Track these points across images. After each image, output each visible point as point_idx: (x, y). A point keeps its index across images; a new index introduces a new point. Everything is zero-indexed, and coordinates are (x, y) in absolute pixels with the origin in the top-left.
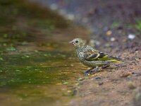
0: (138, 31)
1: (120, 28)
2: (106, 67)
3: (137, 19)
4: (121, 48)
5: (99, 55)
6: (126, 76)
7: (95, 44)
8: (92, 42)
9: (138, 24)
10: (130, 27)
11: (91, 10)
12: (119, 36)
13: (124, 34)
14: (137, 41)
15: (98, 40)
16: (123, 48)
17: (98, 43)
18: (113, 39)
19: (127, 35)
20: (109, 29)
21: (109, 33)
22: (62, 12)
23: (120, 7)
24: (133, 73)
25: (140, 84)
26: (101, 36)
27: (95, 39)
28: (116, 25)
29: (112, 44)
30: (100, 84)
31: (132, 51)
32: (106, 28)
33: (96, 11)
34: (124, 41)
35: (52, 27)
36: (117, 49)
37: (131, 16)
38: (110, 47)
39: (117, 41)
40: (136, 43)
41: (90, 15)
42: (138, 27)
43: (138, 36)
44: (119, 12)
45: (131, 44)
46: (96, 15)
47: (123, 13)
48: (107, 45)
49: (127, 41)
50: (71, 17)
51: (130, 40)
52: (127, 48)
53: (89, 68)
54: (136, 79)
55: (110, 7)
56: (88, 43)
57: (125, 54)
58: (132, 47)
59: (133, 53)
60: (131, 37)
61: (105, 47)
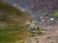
0: (55, 17)
1: (47, 15)
2: (40, 34)
3: (55, 11)
4: (47, 25)
5: (37, 28)
6: (50, 38)
7: (35, 22)
8: (33, 22)
9: (55, 13)
10: (51, 15)
11: (33, 7)
12: (46, 19)
13: (48, 18)
14: (55, 22)
15: (36, 21)
16: (48, 25)
17: (36, 22)
18: (43, 20)
19: (50, 18)
20: (41, 16)
21: (41, 17)
22: (19, 8)
23: (47, 5)
24: (53, 36)
25: (56, 41)
26: (37, 19)
27: (34, 20)
28: (45, 14)
29: (43, 23)
30: (37, 42)
31: (52, 26)
32: (40, 15)
33: (35, 7)
34: (49, 21)
35: (14, 15)
36: (45, 25)
37: (52, 9)
38: (42, 24)
39: (45, 21)
40: (54, 22)
41: (32, 9)
42: (55, 15)
43: (55, 19)
44: (46, 8)
45: (52, 23)
46: (35, 9)
47: (48, 8)
48: (41, 23)
49: (50, 21)
50: (23, 10)
51: (51, 21)
52: (50, 24)
53: (32, 34)
54: (54, 39)
55: (42, 5)
56: (31, 22)
57: (49, 28)
58: (52, 24)
59: (53, 27)
60: (52, 19)
61: (39, 24)
